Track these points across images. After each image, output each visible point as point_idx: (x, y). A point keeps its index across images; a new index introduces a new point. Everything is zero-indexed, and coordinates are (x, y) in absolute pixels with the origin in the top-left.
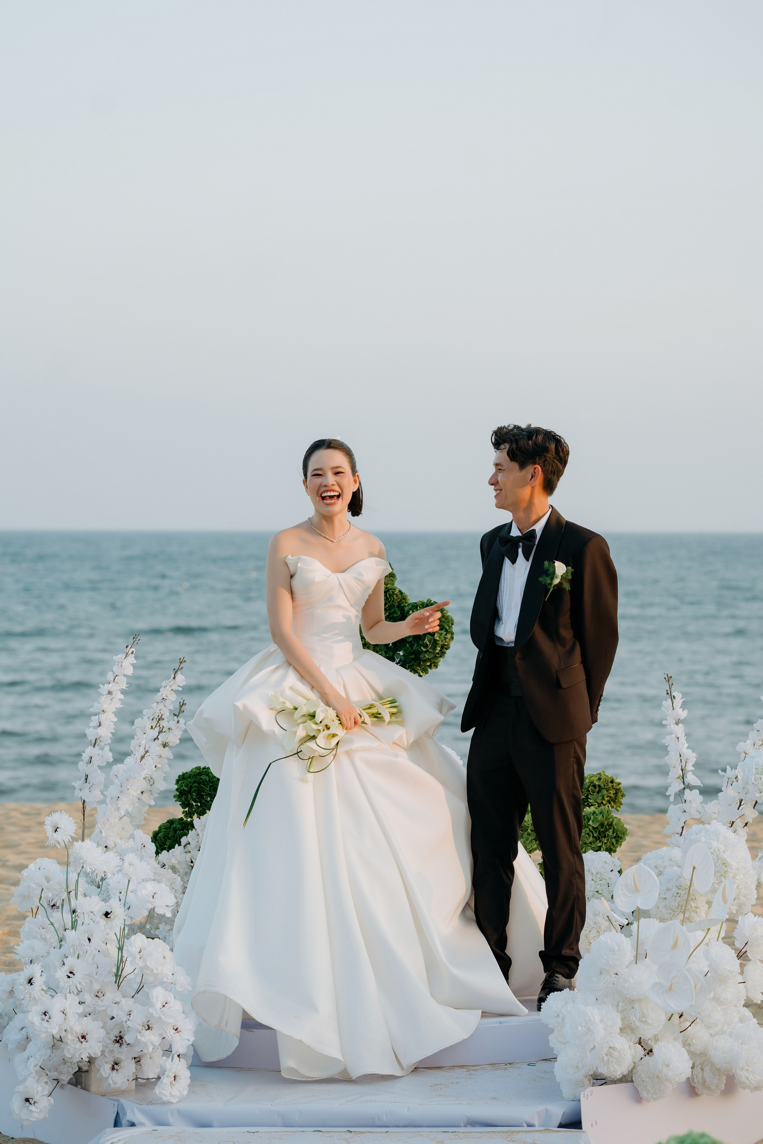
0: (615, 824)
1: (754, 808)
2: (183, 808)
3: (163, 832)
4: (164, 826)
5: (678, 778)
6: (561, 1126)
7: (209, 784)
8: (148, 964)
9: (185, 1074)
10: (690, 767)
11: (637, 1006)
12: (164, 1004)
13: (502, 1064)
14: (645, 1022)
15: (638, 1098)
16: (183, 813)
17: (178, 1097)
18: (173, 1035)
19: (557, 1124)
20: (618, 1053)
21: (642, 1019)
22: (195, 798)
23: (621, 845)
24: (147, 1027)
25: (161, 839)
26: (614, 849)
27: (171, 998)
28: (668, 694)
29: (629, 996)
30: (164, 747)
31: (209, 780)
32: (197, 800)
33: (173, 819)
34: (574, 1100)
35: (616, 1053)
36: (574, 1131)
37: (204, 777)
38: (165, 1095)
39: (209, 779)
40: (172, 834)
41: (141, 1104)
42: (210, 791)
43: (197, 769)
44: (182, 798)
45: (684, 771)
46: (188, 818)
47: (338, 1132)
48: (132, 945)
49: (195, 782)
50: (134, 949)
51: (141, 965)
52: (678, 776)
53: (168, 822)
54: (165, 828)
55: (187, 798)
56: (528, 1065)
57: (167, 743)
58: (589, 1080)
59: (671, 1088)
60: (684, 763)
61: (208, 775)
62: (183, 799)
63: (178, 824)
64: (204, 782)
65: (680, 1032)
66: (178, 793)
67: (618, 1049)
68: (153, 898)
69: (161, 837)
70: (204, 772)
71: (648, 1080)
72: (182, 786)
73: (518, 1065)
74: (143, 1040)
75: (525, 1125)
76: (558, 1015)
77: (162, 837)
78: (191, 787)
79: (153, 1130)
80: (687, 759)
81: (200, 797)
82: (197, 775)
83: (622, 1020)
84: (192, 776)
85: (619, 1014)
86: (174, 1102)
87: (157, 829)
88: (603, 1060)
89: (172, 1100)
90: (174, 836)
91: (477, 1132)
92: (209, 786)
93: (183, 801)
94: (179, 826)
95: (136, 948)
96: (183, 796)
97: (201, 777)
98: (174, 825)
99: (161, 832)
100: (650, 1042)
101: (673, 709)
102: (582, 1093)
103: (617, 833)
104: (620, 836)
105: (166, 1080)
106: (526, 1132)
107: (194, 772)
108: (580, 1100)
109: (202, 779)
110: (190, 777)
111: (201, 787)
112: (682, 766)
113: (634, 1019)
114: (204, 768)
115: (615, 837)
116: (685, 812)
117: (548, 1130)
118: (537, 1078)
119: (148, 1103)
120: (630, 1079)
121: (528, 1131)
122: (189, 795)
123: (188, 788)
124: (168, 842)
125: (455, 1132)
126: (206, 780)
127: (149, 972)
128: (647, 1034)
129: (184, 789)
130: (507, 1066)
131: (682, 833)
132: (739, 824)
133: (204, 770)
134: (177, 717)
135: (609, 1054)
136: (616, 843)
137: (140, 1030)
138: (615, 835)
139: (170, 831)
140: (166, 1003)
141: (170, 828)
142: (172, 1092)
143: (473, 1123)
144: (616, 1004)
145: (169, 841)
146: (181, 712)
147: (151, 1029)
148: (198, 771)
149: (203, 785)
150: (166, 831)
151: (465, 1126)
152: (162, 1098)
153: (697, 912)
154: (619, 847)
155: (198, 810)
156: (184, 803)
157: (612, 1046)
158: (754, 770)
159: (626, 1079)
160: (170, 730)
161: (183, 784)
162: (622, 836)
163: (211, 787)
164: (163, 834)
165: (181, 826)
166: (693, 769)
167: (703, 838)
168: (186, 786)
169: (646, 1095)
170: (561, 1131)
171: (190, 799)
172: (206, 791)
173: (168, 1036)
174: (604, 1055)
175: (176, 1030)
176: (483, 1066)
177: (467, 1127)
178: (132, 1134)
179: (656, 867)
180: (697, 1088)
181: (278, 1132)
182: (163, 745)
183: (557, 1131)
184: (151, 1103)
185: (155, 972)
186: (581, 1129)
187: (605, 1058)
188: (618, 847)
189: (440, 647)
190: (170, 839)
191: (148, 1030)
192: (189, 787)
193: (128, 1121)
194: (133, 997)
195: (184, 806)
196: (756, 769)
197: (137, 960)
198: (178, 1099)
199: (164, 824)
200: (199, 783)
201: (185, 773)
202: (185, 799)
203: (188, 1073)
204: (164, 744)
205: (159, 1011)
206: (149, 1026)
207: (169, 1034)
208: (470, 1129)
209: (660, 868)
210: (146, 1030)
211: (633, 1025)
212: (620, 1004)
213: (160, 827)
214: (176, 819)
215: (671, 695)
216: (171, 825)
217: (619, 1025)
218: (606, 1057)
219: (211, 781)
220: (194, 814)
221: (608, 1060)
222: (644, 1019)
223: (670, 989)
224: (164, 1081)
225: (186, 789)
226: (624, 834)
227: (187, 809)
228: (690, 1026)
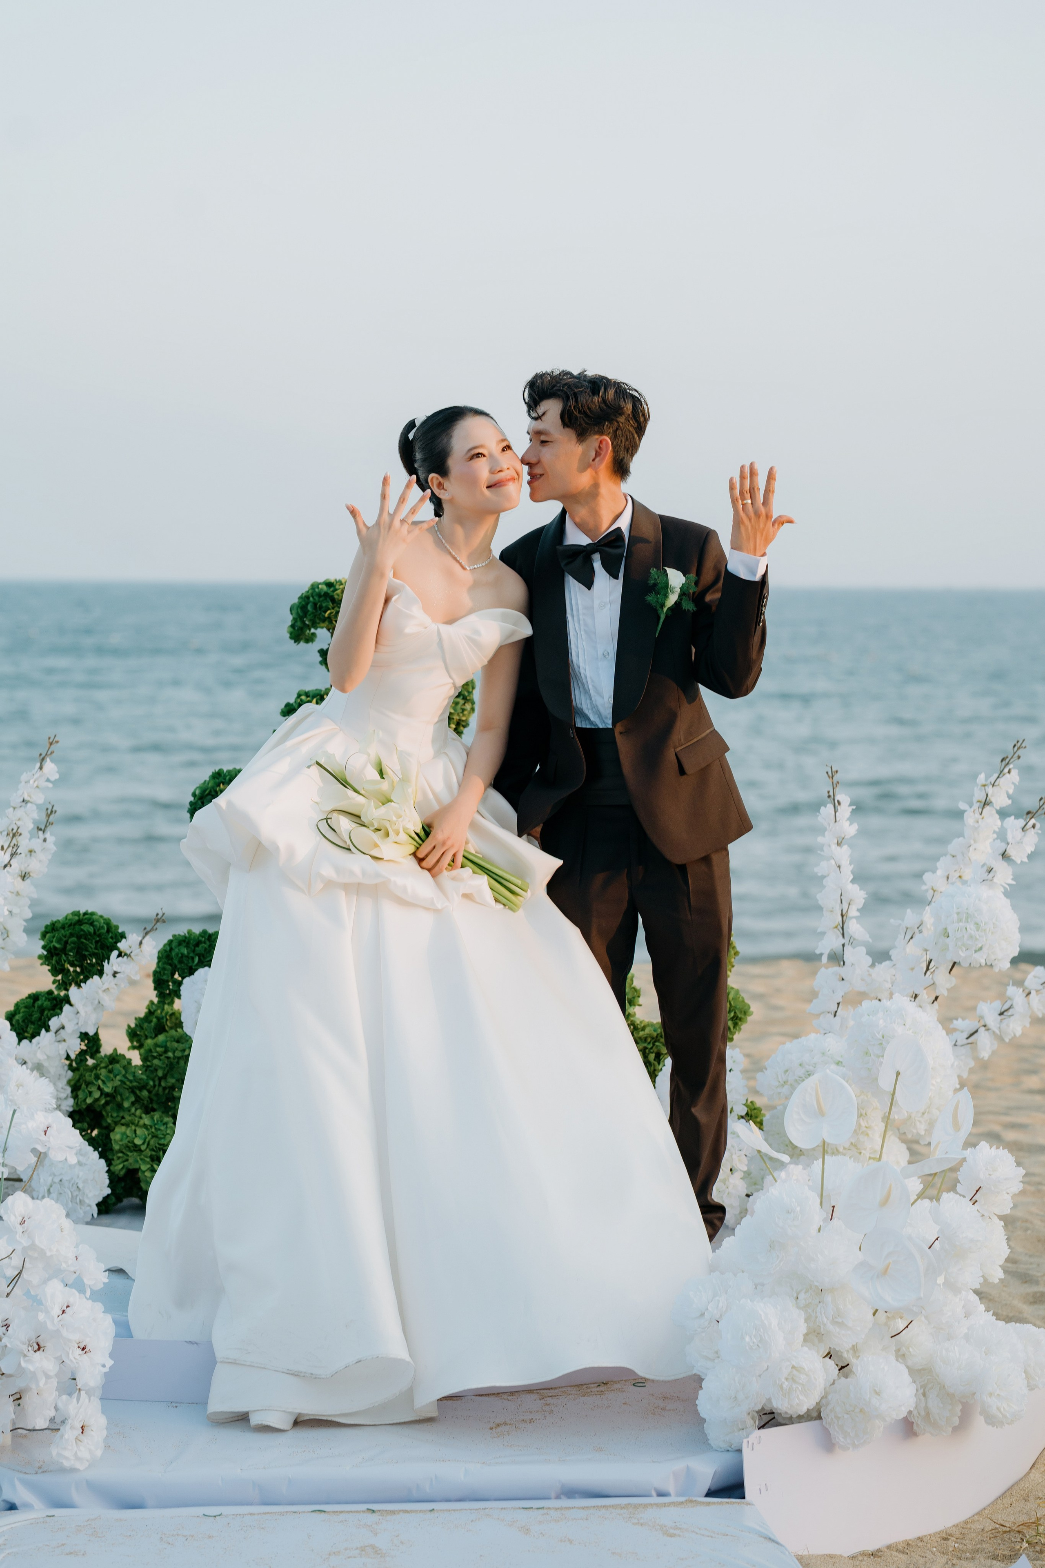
0: (733, 999)
1: (950, 973)
2: (53, 975)
3: (23, 1012)
4: (24, 1003)
5: (834, 928)
6: (710, 1494)
7: (94, 939)
8: (37, 1242)
9: (98, 1422)
10: (853, 912)
11: (828, 1298)
12: (64, 1308)
13: (592, 1385)
14: (841, 1325)
15: (828, 1444)
16: (54, 982)
17: (88, 1461)
18: (78, 1357)
19: (705, 1491)
20: (805, 1376)
21: (837, 1320)
22: (73, 961)
23: (740, 1029)
24: (36, 1347)
25: (19, 1024)
26: (731, 1036)
27: (74, 1297)
28: (829, 796)
29: (816, 1284)
30: (23, 880)
31: (95, 933)
32: (76, 962)
33: (37, 992)
34: (728, 1451)
35: (803, 1377)
36: (734, 1503)
37: (86, 927)
38: (67, 1458)
39: (94, 930)
40: (36, 1015)
41: (25, 1473)
42: (96, 948)
43: (75, 915)
44: (52, 960)
45: (845, 918)
46: (62, 991)
47: (352, 1512)
48: (9, 1212)
49: (72, 935)
50: (13, 1218)
51: (25, 1244)
52: (836, 925)
53: (30, 996)
54: (26, 1007)
55: (60, 960)
56: (634, 1385)
57: (29, 873)
58: (753, 1418)
59: (882, 1429)
60: (845, 906)
61: (92, 924)
62: (54, 962)
63: (45, 1001)
64: (87, 936)
65: (892, 1337)
66: (45, 953)
67: (807, 1369)
68: (45, 1134)
69: (18, 1020)
70: (85, 919)
71: (846, 1416)
72: (52, 942)
73: (617, 1386)
74: (31, 1368)
75: (654, 1493)
76: (703, 1315)
77: (20, 1021)
78: (66, 943)
79: (47, 1516)
80: (851, 900)
81: (80, 958)
82: (75, 924)
83: (806, 1320)
84: (66, 926)
85: (803, 1312)
86: (82, 1468)
87: (12, 1008)
88: (781, 1387)
89: (78, 1465)
90: (40, 1019)
91: (579, 1508)
92: (94, 941)
93: (53, 965)
94: (47, 1004)
95: (15, 1216)
96: (52, 956)
97: (82, 927)
98: (39, 1002)
99: (19, 1013)
100: (845, 1355)
101: (836, 821)
102: (745, 1441)
103: (735, 1013)
104: (740, 1016)
105: (69, 1433)
106: (657, 1505)
107: (69, 920)
108: (740, 1451)
109: (82, 930)
110: (63, 928)
111: (82, 943)
112: (842, 910)
113: (825, 1319)
114: (85, 914)
115: (732, 1019)
116: (843, 979)
117: (691, 1501)
118: (655, 1410)
119: (37, 1469)
120: (815, 1414)
121: (660, 1504)
122: (63, 956)
123: (61, 944)
124: (31, 1028)
125: (543, 1508)
126: (89, 932)
127: (36, 1255)
128: (843, 1342)
129: (55, 948)
130: (602, 1388)
131: (836, 1012)
132: (925, 997)
133: (86, 916)
134: (44, 832)
135: (792, 1379)
136: (734, 1027)
137: (26, 1352)
138: (732, 1014)
139: (33, 1011)
140: (68, 1307)
141: (33, 1006)
142: (79, 1454)
143: (570, 1492)
144: (795, 1295)
145: (33, 1026)
146: (49, 824)
147: (42, 1349)
148: (77, 918)
149: (85, 939)
150: (27, 1012)
151: (558, 1497)
152: (62, 1463)
153: (867, 1135)
154: (737, 1033)
155: (77, 978)
156: (56, 968)
157: (796, 1365)
158: (956, 916)
159: (815, 1415)
160: (33, 853)
161: (54, 937)
162: (743, 1016)
163: (97, 942)
164: (23, 1017)
165: (51, 1004)
166: (858, 914)
167: (881, 1022)
168: (59, 941)
169: (842, 1440)
170: (714, 1503)
171: (65, 961)
172: (90, 950)
173: (71, 1361)
174: (783, 1380)
175: (83, 1349)
176: (563, 1389)
177: (560, 1498)
178: (13, 1526)
179: (800, 1065)
180: (917, 1424)
181: (254, 1514)
182: (21, 876)
183: (707, 1503)
184: (42, 1470)
185: (48, 1254)
186: (744, 1498)
187: (786, 1385)
188: (735, 1033)
189: (455, 723)
190: (33, 1023)
191: (38, 1352)
192: (63, 942)
193: (4, 1501)
194: (8, 1295)
195: (55, 971)
196: (958, 913)
197: (18, 1237)
198: (87, 1464)
199: (22, 1000)
200: (79, 937)
201: (56, 922)
202: (56, 961)
203: (102, 1421)
204: (23, 875)
205: (56, 1320)
206: (39, 1345)
207: (71, 1357)
208: (565, 1502)
209: (807, 1066)
210: (35, 1351)
211: (822, 1329)
212: (802, 1296)
213: (17, 1005)
214: (41, 992)
215: (834, 799)
216: (34, 1002)
217: (803, 1328)
218: (786, 1383)
219: (97, 933)
220: (70, 985)
221: (790, 1388)
222: (840, 1320)
223: (885, 1272)
224: (66, 1436)
225: (58, 946)
226: (745, 1013)
227: (60, 977)
228: (907, 1327)
